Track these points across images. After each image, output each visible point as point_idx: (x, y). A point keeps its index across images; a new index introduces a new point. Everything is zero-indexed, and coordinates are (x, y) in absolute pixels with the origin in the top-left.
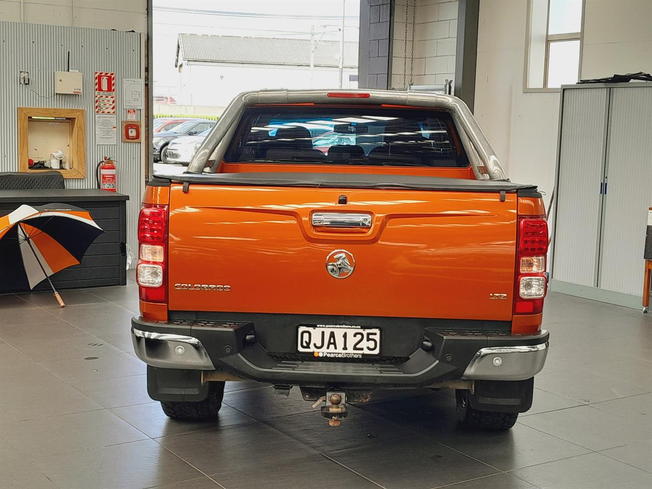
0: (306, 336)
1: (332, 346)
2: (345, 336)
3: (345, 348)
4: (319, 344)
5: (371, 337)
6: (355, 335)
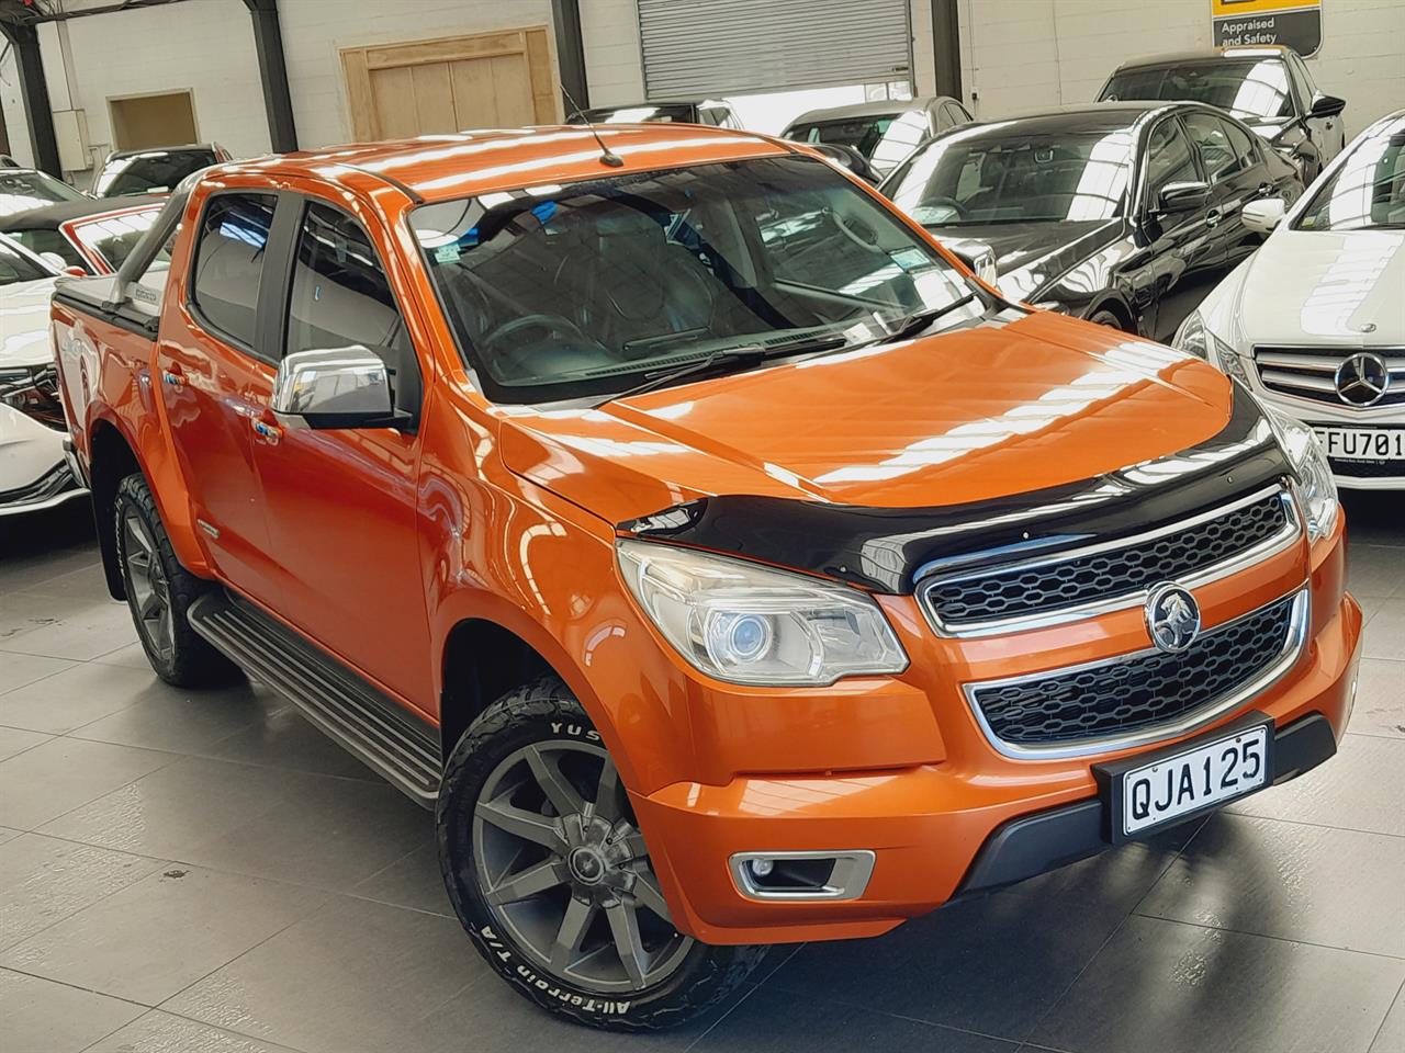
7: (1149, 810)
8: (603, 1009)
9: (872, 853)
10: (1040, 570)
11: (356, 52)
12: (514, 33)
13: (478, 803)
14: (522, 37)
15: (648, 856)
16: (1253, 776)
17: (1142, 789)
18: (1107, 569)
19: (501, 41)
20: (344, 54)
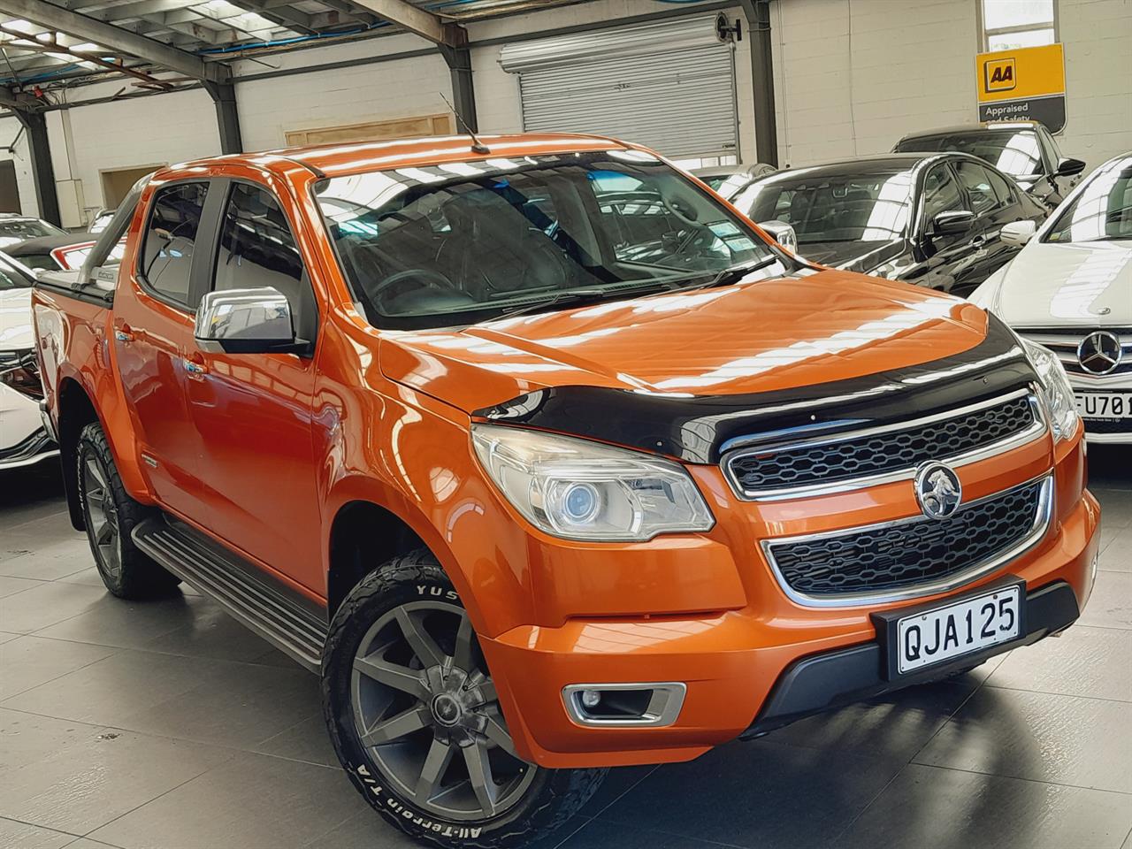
7: (920, 653)
8: (459, 833)
9: (684, 685)
10: (825, 447)
11: (299, 134)
12: (424, 119)
13: (356, 658)
14: (430, 122)
15: (497, 700)
16: (1008, 629)
17: (913, 634)
18: (882, 449)
19: (413, 126)
20: (289, 136)
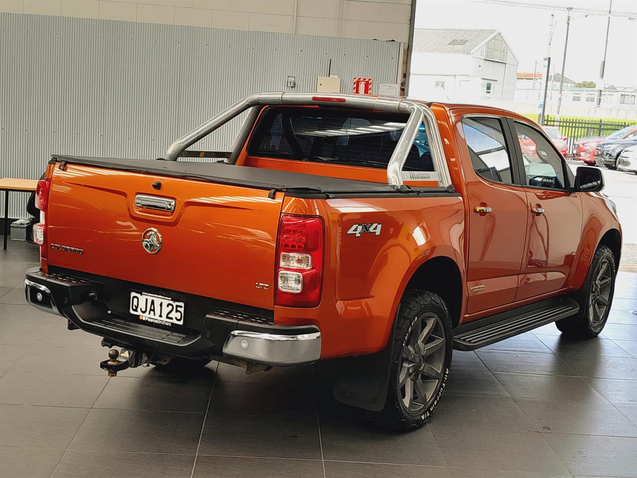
0: (135, 300)
1: (152, 312)
2: (161, 305)
3: (161, 316)
4: (144, 310)
5: (179, 309)
6: (168, 306)
